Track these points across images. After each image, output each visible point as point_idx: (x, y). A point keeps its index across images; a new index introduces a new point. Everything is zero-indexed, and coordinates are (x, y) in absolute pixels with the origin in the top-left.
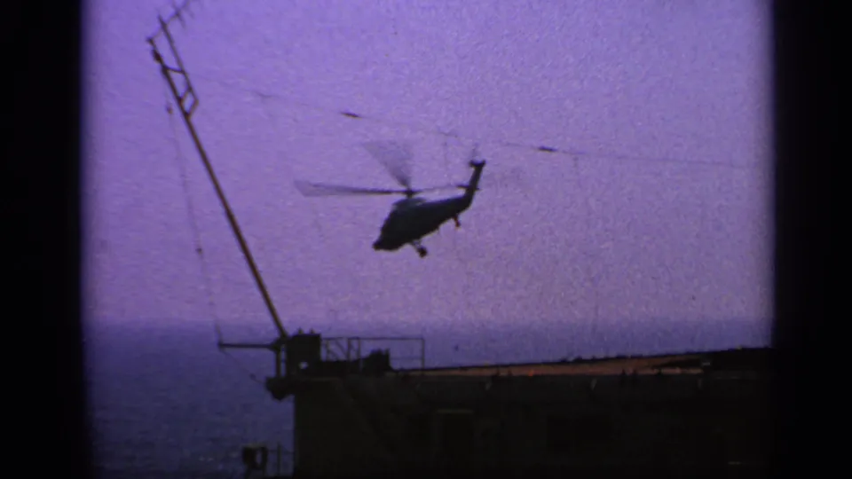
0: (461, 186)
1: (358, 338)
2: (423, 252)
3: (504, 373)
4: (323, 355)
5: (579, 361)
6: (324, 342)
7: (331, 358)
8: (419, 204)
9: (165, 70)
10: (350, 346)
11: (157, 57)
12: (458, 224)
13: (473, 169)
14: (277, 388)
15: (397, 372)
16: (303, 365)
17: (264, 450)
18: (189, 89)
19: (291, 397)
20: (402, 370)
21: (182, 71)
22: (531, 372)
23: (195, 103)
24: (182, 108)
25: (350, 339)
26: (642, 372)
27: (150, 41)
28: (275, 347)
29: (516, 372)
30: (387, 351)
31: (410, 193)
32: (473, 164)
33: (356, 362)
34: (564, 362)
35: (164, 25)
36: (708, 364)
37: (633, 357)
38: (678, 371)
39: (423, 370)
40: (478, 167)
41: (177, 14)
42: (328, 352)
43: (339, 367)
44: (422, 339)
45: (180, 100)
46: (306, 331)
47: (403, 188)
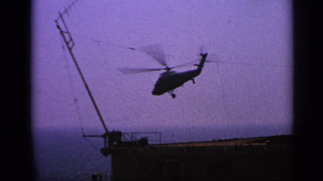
0: (196, 65)
1: (136, 133)
2: (174, 96)
3: (191, 145)
4: (123, 139)
5: (220, 141)
6: (123, 134)
7: (126, 140)
8: (173, 74)
9: (62, 32)
10: (132, 136)
11: (59, 27)
12: (194, 82)
13: (201, 57)
14: (105, 152)
15: (150, 145)
16: (115, 143)
17: (100, 176)
18: (71, 39)
19: (110, 155)
20: (152, 145)
21: (68, 33)
22: (201, 145)
23: (73, 44)
24: (68, 47)
25: (133, 133)
26: (243, 145)
27: (56, 21)
28: (104, 136)
29: (196, 145)
30: (147, 137)
31: (168, 69)
32: (201, 54)
33: (135, 142)
34: (214, 141)
35: (61, 16)
36: (268, 141)
37: (240, 139)
38: (257, 144)
39: (160, 144)
40: (204, 56)
41: (66, 11)
42: (125, 138)
43: (129, 144)
44: (160, 133)
45: (67, 43)
46: (116, 130)
47: (165, 67)
